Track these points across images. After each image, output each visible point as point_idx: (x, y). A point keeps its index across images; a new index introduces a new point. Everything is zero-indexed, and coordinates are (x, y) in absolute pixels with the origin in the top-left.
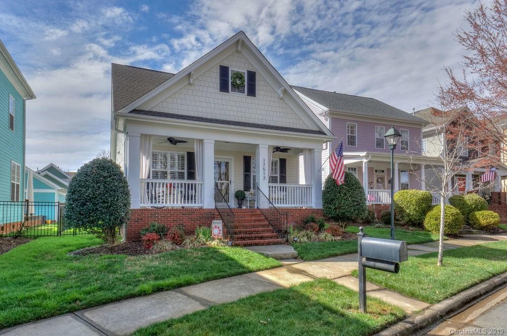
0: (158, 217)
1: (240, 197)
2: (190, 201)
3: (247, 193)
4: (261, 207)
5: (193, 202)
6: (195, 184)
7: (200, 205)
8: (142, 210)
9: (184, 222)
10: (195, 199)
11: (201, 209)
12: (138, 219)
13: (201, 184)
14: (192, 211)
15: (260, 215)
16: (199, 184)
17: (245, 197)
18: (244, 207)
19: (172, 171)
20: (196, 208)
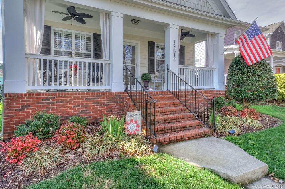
0: (54, 103)
1: (146, 79)
2: (95, 83)
3: (152, 76)
4: (171, 89)
5: (100, 85)
6: (102, 64)
7: (107, 88)
8: (29, 95)
9: (89, 108)
10: (101, 82)
11: (108, 92)
12: (22, 107)
13: (109, 64)
14: (98, 94)
15: (173, 97)
16: (106, 64)
17: (150, 80)
18: (150, 90)
19: (77, 51)
20: (102, 91)
